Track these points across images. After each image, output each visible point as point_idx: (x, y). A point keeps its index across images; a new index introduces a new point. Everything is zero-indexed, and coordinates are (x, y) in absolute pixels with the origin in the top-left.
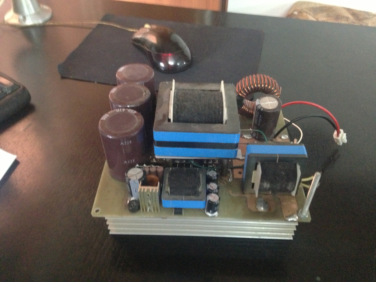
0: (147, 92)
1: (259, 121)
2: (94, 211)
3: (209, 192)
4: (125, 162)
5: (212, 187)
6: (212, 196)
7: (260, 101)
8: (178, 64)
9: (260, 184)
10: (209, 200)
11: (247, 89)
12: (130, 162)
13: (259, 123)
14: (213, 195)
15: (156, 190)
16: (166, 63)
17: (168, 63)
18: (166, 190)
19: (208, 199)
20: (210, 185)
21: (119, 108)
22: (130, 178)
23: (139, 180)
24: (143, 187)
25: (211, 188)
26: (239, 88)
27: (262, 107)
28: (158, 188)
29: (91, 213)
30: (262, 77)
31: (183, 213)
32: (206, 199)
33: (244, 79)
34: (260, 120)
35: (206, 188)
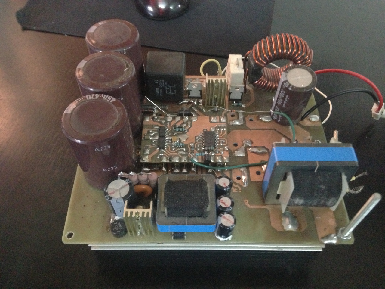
0: (129, 66)
1: (285, 102)
2: (66, 236)
3: (220, 211)
4: (104, 170)
5: (224, 203)
6: (224, 217)
7: (288, 77)
8: (171, 8)
9: (290, 200)
10: (221, 224)
11: (268, 55)
12: (111, 169)
13: (284, 105)
14: (227, 215)
15: (148, 213)
16: (155, 6)
17: (158, 6)
18: (162, 210)
19: (219, 223)
20: (222, 200)
21: (91, 93)
22: (112, 196)
23: (124, 198)
24: (130, 210)
25: (223, 206)
26: (256, 53)
27: (290, 85)
28: (150, 210)
29: (62, 240)
30: (289, 39)
31: (185, 237)
32: (217, 223)
33: (263, 39)
34: (286, 100)
35: (217, 205)
